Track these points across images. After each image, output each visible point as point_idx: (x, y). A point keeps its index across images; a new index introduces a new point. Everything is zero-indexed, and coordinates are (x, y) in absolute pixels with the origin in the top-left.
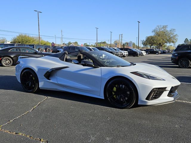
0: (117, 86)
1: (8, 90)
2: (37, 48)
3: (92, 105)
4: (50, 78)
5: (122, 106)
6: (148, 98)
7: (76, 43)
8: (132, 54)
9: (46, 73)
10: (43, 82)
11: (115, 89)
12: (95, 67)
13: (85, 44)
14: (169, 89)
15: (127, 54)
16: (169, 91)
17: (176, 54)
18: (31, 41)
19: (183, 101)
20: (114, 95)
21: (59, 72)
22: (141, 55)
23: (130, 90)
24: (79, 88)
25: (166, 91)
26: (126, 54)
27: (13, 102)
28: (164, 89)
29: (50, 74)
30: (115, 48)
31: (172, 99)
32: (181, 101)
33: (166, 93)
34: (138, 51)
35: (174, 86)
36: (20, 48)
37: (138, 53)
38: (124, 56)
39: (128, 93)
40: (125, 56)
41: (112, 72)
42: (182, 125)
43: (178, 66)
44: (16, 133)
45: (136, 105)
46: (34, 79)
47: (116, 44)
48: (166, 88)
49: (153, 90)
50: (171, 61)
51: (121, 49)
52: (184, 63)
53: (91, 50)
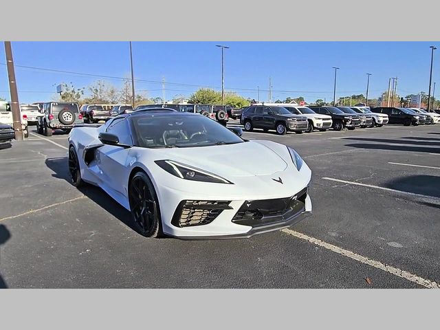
6: (176, 221)
8: (403, 120)
10: (84, 170)
12: (126, 147)
13: (318, 101)
15: (385, 121)
16: (236, 211)
19: (311, 239)
25: (229, 208)
26: (382, 119)
28: (225, 205)
31: (243, 229)
38: (377, 125)
48: (230, 202)
49: (183, 205)
53: (297, 113)
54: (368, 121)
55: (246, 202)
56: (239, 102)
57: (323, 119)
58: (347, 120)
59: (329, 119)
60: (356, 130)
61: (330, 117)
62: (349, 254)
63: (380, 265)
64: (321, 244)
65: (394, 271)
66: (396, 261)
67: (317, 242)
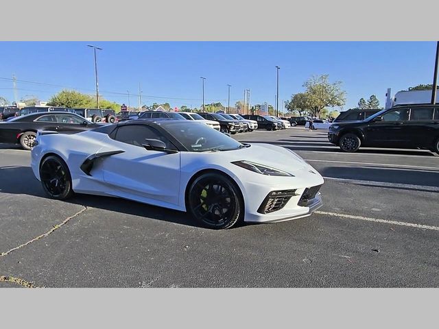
0: (207, 187)
1: (18, 195)
2: (91, 115)
3: (164, 222)
4: (90, 173)
5: (217, 225)
6: (261, 210)
7: (167, 105)
8: (266, 125)
9: (84, 163)
10: (78, 180)
11: (204, 194)
12: (169, 153)
13: (182, 107)
14: (300, 192)
15: (255, 127)
16: (300, 196)
17: (336, 127)
18: (85, 101)
19: (330, 213)
20: (203, 204)
21: (108, 161)
22: (282, 127)
23: (230, 194)
24: (142, 191)
25: (295, 195)
26: (253, 125)
27: (20, 218)
28: (291, 193)
29: (90, 165)
30: (234, 115)
31: (306, 210)
32: (326, 213)
33: (295, 200)
34: (276, 120)
35: (309, 186)
36: (56, 115)
37: (276, 124)
38: (250, 130)
39: (228, 200)
40: (252, 130)
41: (198, 161)
42: (314, 259)
43: (339, 147)
44: (5, 278)
45: (241, 223)
46: (63, 173)
47: (239, 108)
48: (295, 190)
49: (270, 195)
50: (328, 140)
51: (246, 117)
52: (350, 143)
53: (190, 119)
54: (245, 127)
55: (307, 189)
56: (108, 106)
57: (214, 125)
58: (230, 126)
59: (217, 125)
60: (237, 134)
61: (218, 123)
62: (362, 218)
63: (385, 221)
64: (339, 215)
65: (395, 222)
66: (389, 218)
67: (335, 214)
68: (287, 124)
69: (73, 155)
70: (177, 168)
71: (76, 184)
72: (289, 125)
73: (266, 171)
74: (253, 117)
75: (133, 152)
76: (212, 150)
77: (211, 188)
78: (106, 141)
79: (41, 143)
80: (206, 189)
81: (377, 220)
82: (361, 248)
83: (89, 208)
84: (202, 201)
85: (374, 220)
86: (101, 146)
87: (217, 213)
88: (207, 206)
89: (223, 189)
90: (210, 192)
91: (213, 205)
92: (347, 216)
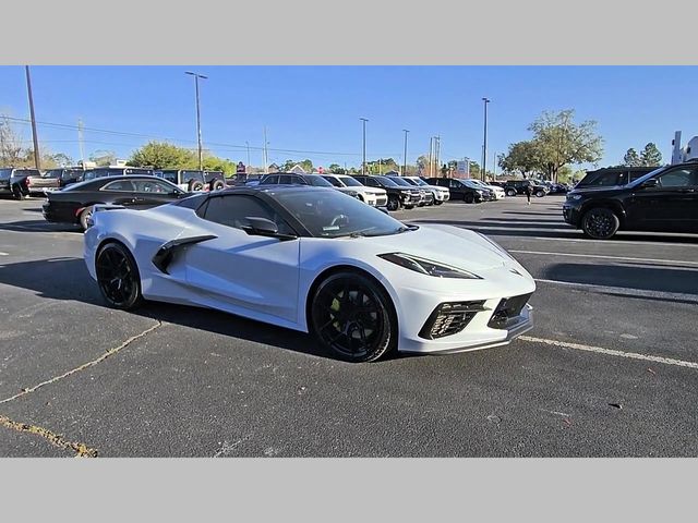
0: (341, 295)
1: (65, 301)
2: (187, 180)
4: (168, 270)
5: (356, 355)
6: (425, 333)
7: (308, 163)
8: (463, 194)
9: (158, 254)
10: (150, 281)
11: (336, 304)
12: (283, 239)
13: (332, 166)
14: (492, 305)
15: (446, 197)
16: (492, 312)
17: (578, 198)
18: (182, 159)
19: (547, 341)
20: (334, 321)
21: (192, 252)
22: (491, 197)
23: (377, 309)
24: (242, 299)
25: (483, 309)
26: (442, 194)
28: (478, 305)
29: (168, 256)
30: (411, 178)
31: (502, 334)
33: (483, 318)
34: (480, 186)
35: (508, 295)
37: (481, 192)
38: (437, 202)
39: (374, 315)
43: (581, 231)
44: (24, 427)
45: (393, 354)
46: (129, 269)
47: (421, 166)
48: (483, 302)
49: (439, 310)
50: (562, 218)
51: (431, 181)
52: (600, 224)
53: (339, 185)
54: (428, 198)
55: (503, 300)
56: (218, 165)
57: (377, 194)
58: (404, 196)
59: (383, 194)
60: (416, 209)
61: (385, 191)
62: (601, 350)
63: (641, 357)
64: (562, 344)
65: (658, 359)
66: (649, 351)
67: (556, 343)
68: (499, 192)
69: (142, 242)
70: (294, 263)
71: (146, 285)
72: (503, 193)
73: (435, 270)
74: (444, 182)
75: (231, 237)
76: (352, 236)
77: (347, 295)
78: (191, 221)
79: (97, 223)
80: (338, 299)
81: (627, 355)
82: (592, 400)
83: (165, 324)
84: (332, 317)
85: (621, 353)
86: (183, 229)
87: (356, 335)
88: (340, 325)
89: (365, 298)
90: (345, 302)
91: (349, 323)
92: (575, 346)
